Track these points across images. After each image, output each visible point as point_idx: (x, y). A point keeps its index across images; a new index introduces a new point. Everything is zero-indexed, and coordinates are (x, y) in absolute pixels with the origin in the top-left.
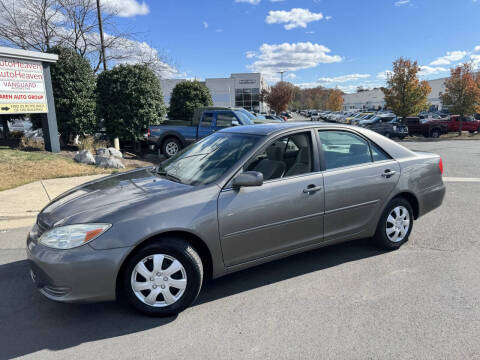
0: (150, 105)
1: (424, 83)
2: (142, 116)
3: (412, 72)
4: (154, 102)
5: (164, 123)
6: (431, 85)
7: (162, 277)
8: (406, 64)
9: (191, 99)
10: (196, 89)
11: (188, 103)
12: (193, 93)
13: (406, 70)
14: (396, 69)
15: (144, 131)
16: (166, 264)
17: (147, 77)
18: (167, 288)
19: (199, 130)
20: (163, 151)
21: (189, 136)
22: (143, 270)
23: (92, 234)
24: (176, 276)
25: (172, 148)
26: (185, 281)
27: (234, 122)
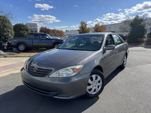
0: (9, 32)
1: (89, 28)
2: (6, 35)
3: (86, 25)
4: (10, 30)
5: (14, 39)
6: (91, 29)
7: (95, 83)
8: (84, 23)
10: (24, 26)
11: (21, 31)
12: (23, 28)
13: (84, 25)
14: (81, 24)
17: (7, 21)
18: (97, 87)
19: (33, 40)
20: (18, 49)
21: (29, 42)
22: (90, 81)
23: (79, 69)
24: (99, 82)
25: (22, 47)
26: (101, 83)
27: (48, 37)
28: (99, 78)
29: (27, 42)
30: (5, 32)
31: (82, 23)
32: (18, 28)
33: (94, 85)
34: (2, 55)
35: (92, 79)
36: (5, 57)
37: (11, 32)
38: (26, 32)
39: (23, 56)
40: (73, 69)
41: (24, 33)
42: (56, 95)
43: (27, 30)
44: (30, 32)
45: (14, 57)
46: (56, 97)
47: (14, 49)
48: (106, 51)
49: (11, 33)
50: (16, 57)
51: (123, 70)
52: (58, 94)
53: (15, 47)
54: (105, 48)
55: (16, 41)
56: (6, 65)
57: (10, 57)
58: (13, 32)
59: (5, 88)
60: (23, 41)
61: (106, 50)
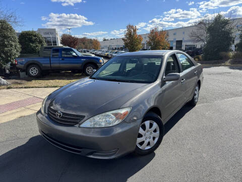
0: (11, 46)
1: (139, 36)
3: (135, 31)
4: (13, 43)
7: (149, 133)
8: (132, 27)
9: (33, 42)
10: (35, 36)
11: (31, 44)
12: (34, 38)
13: (132, 30)
14: (129, 29)
15: (7, 61)
16: (151, 125)
17: (8, 28)
18: (152, 138)
19: (51, 59)
20: (28, 73)
21: (45, 63)
22: (141, 131)
23: (125, 114)
24: (155, 131)
25: (34, 71)
26: (158, 132)
27: (74, 54)
28: (155, 125)
29: (42, 62)
30: (6, 46)
31: (130, 27)
32: (27, 39)
33: (148, 136)
34: (4, 85)
35: (144, 127)
36: (9, 88)
37: (15, 46)
38: (40, 46)
39: (37, 85)
40: (116, 115)
41: (37, 46)
42: (91, 154)
43: (40, 42)
44: (45, 45)
45: (22, 88)
46: (92, 156)
47: (22, 74)
48: (167, 82)
49: (15, 48)
50: (25, 88)
51: (194, 109)
52: (95, 152)
53: (23, 70)
54: (164, 77)
55: (24, 60)
56: (12, 101)
57: (17, 88)
58: (19, 46)
59: (13, 141)
60: (36, 61)
61: (165, 81)
